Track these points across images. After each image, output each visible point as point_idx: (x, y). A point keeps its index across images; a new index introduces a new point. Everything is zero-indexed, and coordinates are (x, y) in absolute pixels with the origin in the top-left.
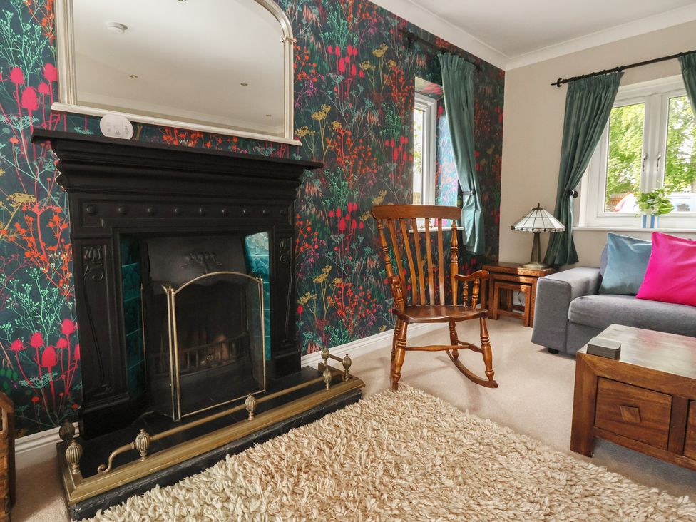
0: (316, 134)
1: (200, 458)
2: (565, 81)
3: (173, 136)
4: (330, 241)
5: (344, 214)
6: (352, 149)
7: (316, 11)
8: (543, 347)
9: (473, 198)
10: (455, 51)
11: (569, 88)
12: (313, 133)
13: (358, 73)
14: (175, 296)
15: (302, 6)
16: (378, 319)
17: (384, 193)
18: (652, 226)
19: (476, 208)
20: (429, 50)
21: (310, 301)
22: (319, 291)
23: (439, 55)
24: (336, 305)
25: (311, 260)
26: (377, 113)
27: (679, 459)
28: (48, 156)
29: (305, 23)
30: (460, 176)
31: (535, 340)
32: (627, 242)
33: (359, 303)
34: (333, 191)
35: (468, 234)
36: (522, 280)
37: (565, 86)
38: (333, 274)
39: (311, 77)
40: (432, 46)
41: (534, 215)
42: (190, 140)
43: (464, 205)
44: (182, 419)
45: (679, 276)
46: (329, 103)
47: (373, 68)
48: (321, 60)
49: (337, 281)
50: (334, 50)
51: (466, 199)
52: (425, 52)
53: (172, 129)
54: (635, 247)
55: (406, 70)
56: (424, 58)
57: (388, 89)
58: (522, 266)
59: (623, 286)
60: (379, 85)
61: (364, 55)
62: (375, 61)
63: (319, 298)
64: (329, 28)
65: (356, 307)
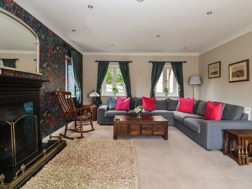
0: (44, 71)
1: (37, 169)
2: (98, 61)
3: (7, 72)
4: (47, 103)
5: (50, 94)
6: (52, 75)
7: (44, 35)
8: (99, 124)
9: (79, 88)
10: (75, 50)
11: (99, 63)
12: (43, 71)
13: (53, 53)
14: (15, 124)
15: (41, 34)
16: (58, 125)
17: (59, 88)
18: (115, 95)
19: (80, 91)
20: (68, 48)
21: (43, 122)
22: (45, 119)
23: (71, 50)
24: (49, 122)
25: (43, 109)
26: (57, 65)
27: (129, 134)
29: (41, 38)
30: (76, 82)
31: (98, 123)
32: (113, 99)
33: (54, 121)
34: (48, 88)
35: (78, 98)
36: (91, 109)
37: (98, 62)
38: (48, 113)
39: (43, 54)
40: (69, 48)
41: (93, 93)
42: (12, 73)
43: (76, 90)
44: (17, 165)
45: (122, 105)
46: (47, 62)
47: (57, 52)
48: (45, 49)
49: (49, 115)
50: (48, 47)
51: (77, 88)
52: (67, 49)
53: (7, 70)
54: (114, 100)
55: (63, 53)
56: (67, 50)
57: (60, 58)
58: (91, 106)
59: (113, 108)
60: (58, 57)
61: (55, 49)
62: (57, 50)
63: (45, 121)
64: (47, 40)
65: (53, 122)
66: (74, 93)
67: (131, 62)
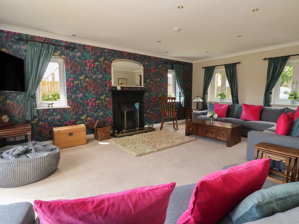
4: (150, 104)
5: (153, 99)
6: (154, 86)
7: (148, 62)
9: (183, 94)
12: (147, 84)
13: (155, 71)
14: (126, 113)
15: (145, 62)
17: (161, 94)
18: (222, 101)
21: (146, 115)
23: (174, 64)
24: (151, 117)
25: (146, 108)
26: (159, 78)
28: (110, 93)
29: (145, 65)
30: (179, 89)
34: (150, 95)
35: (182, 102)
37: (204, 69)
38: (150, 111)
43: (181, 96)
47: (159, 70)
48: (148, 71)
49: (151, 112)
50: (151, 68)
51: (181, 94)
55: (166, 69)
56: (170, 65)
57: (162, 73)
58: (194, 110)
60: (160, 73)
61: (157, 67)
62: (159, 68)
63: (148, 115)
64: (150, 65)
65: (155, 117)
66: (179, 98)
67: (239, 63)
